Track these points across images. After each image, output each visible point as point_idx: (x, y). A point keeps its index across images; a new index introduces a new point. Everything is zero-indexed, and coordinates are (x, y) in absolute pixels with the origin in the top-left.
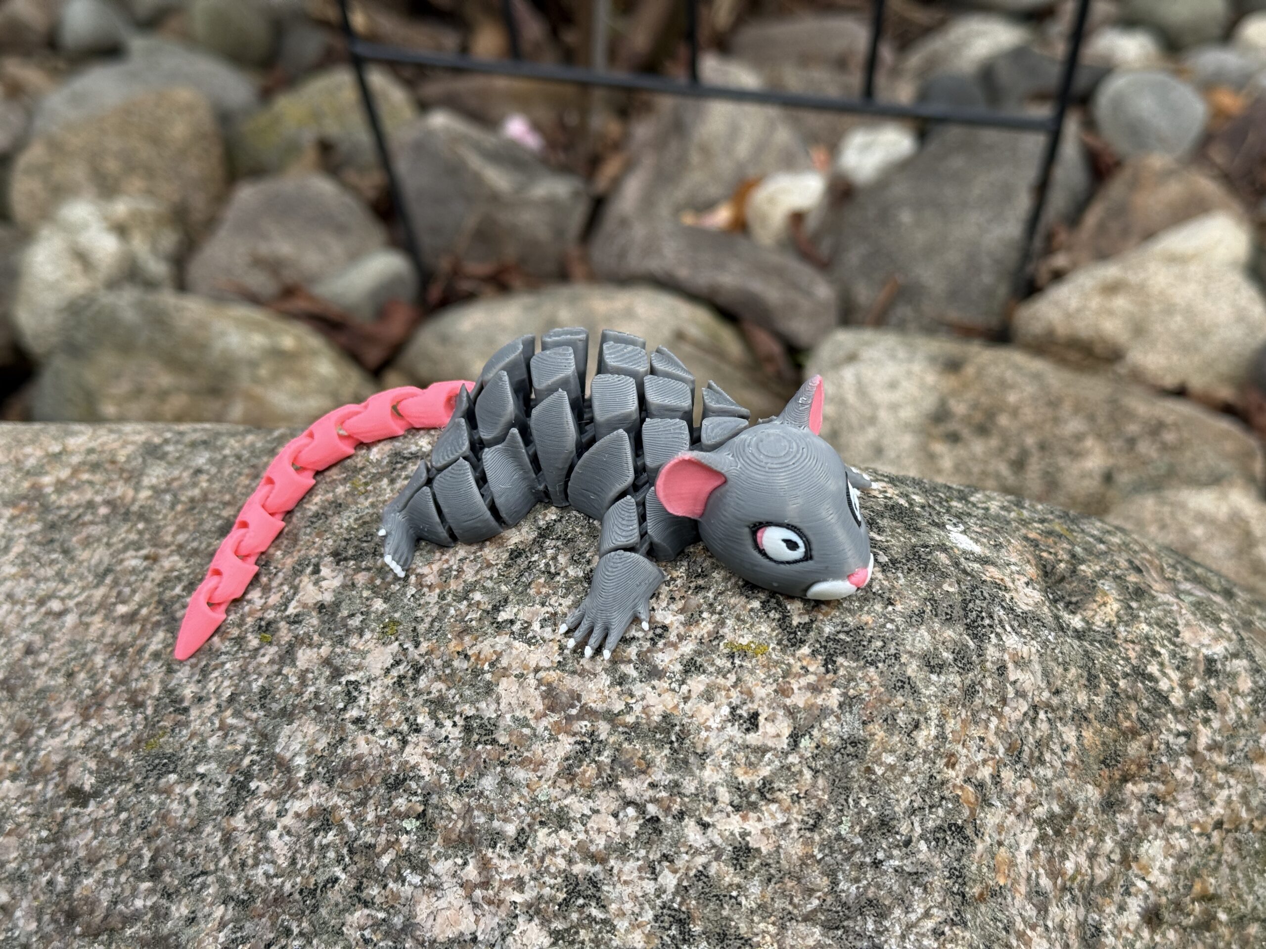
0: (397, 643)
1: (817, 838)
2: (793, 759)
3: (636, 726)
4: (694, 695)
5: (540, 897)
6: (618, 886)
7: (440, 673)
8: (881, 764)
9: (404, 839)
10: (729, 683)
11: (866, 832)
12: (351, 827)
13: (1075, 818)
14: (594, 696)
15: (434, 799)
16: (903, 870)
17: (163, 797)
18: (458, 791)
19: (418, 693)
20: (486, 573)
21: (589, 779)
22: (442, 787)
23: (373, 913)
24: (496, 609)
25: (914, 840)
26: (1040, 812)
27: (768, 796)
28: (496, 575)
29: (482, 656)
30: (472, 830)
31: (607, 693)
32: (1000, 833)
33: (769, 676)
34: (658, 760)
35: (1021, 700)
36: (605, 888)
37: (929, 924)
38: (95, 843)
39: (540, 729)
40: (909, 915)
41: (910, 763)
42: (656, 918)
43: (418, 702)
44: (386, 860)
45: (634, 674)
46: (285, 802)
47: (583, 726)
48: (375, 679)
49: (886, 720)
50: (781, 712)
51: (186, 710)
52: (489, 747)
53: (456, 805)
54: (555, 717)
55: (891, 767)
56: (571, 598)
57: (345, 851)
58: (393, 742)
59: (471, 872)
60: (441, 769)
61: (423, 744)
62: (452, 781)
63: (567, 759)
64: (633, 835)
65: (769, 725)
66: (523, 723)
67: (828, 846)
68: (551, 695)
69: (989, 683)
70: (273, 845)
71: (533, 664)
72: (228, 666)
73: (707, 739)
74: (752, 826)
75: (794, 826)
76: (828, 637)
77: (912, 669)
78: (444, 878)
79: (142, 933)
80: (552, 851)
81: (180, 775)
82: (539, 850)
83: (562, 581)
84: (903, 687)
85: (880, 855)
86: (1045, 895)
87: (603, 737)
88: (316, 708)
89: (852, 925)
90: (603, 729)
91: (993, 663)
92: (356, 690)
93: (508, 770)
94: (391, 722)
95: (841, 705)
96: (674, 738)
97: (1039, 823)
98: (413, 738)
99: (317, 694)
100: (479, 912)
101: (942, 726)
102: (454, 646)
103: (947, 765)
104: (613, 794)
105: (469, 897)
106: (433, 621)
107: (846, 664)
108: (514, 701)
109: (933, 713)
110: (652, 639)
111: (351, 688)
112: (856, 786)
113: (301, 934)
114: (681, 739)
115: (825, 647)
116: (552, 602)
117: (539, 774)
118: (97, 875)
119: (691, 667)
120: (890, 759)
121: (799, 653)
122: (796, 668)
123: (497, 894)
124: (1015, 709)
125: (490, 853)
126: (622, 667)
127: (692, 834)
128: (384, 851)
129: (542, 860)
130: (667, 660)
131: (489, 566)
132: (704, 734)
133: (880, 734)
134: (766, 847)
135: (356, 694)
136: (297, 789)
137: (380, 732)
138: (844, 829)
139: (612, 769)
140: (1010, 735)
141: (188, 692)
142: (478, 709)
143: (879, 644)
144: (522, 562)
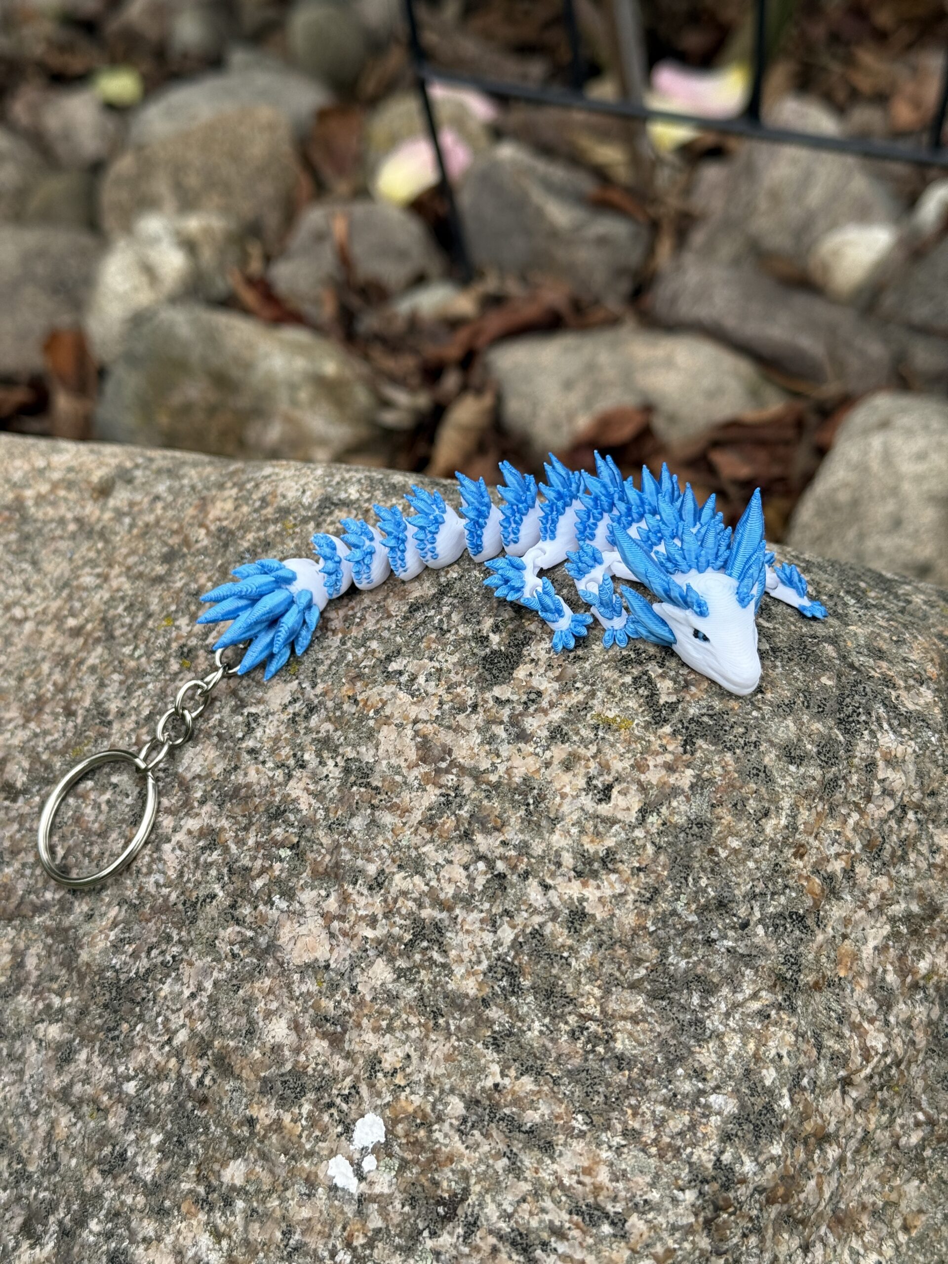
0: (297, 682)
1: (652, 911)
2: (639, 833)
3: (497, 786)
4: (556, 762)
5: (390, 935)
6: (460, 934)
7: (331, 714)
8: (725, 847)
9: (277, 866)
10: (589, 754)
11: (702, 910)
12: (233, 848)
13: (938, 920)
14: (464, 753)
15: (308, 832)
16: (736, 951)
17: (80, 801)
18: (330, 828)
19: (308, 730)
20: (385, 623)
21: (448, 830)
22: (316, 822)
23: (243, 930)
24: (389, 659)
25: (752, 923)
26: (898, 909)
27: (610, 866)
28: (394, 626)
29: (369, 703)
30: (337, 865)
31: (476, 750)
32: (846, 926)
33: (628, 751)
34: (513, 820)
35: (887, 799)
36: (449, 934)
37: (755, 1006)
38: (18, 836)
39: (411, 779)
40: (737, 995)
41: (756, 849)
42: (490, 968)
43: (308, 739)
44: (259, 884)
45: (504, 735)
46: (181, 819)
47: (450, 779)
48: (273, 714)
49: (735, 805)
50: (634, 787)
51: (110, 723)
52: (363, 790)
53: (326, 841)
54: (424, 769)
55: (736, 851)
56: (457, 655)
57: (225, 870)
58: (279, 775)
59: (332, 905)
60: (318, 805)
61: (306, 780)
62: (327, 817)
63: (430, 809)
64: (480, 888)
65: (620, 798)
66: (397, 770)
67: (663, 919)
68: (425, 747)
69: (854, 779)
70: (165, 857)
71: (413, 716)
72: (150, 686)
73: (560, 805)
74: (591, 893)
75: (631, 898)
76: (692, 719)
77: (770, 759)
78: (308, 907)
79: (49, 923)
80: (404, 893)
81: (96, 783)
82: (394, 891)
83: (452, 638)
84: (758, 775)
85: (714, 935)
86: (891, 991)
87: (466, 792)
88: (219, 735)
89: (677, 997)
90: (468, 784)
91: (861, 759)
92: (255, 721)
93: (377, 813)
94: (280, 755)
95: (692, 786)
96: (531, 801)
97: (892, 920)
98: (297, 773)
99: (221, 721)
100: (334, 943)
101: (794, 817)
102: (346, 690)
103: (795, 855)
104: (468, 847)
105: (328, 927)
106: (332, 664)
107: (705, 746)
108: (391, 749)
109: (786, 803)
110: (525, 703)
111: (251, 719)
112: (697, 865)
113: (180, 942)
114: (537, 803)
115: (687, 728)
116: (440, 658)
117: (404, 820)
118: (17, 865)
119: (557, 734)
120: (734, 843)
121: (660, 731)
122: (655, 746)
123: (352, 928)
124: (879, 807)
125: (350, 889)
126: (493, 727)
127: (534, 893)
128: (259, 875)
129: (395, 901)
130: (535, 725)
131: (390, 616)
132: (558, 799)
133: (728, 818)
134: (600, 914)
135: (254, 725)
136: (192, 808)
137: (270, 765)
138: (679, 906)
139: (469, 823)
140: (870, 832)
141: (113, 706)
142: (358, 753)
143: (741, 730)
144: (419, 616)
